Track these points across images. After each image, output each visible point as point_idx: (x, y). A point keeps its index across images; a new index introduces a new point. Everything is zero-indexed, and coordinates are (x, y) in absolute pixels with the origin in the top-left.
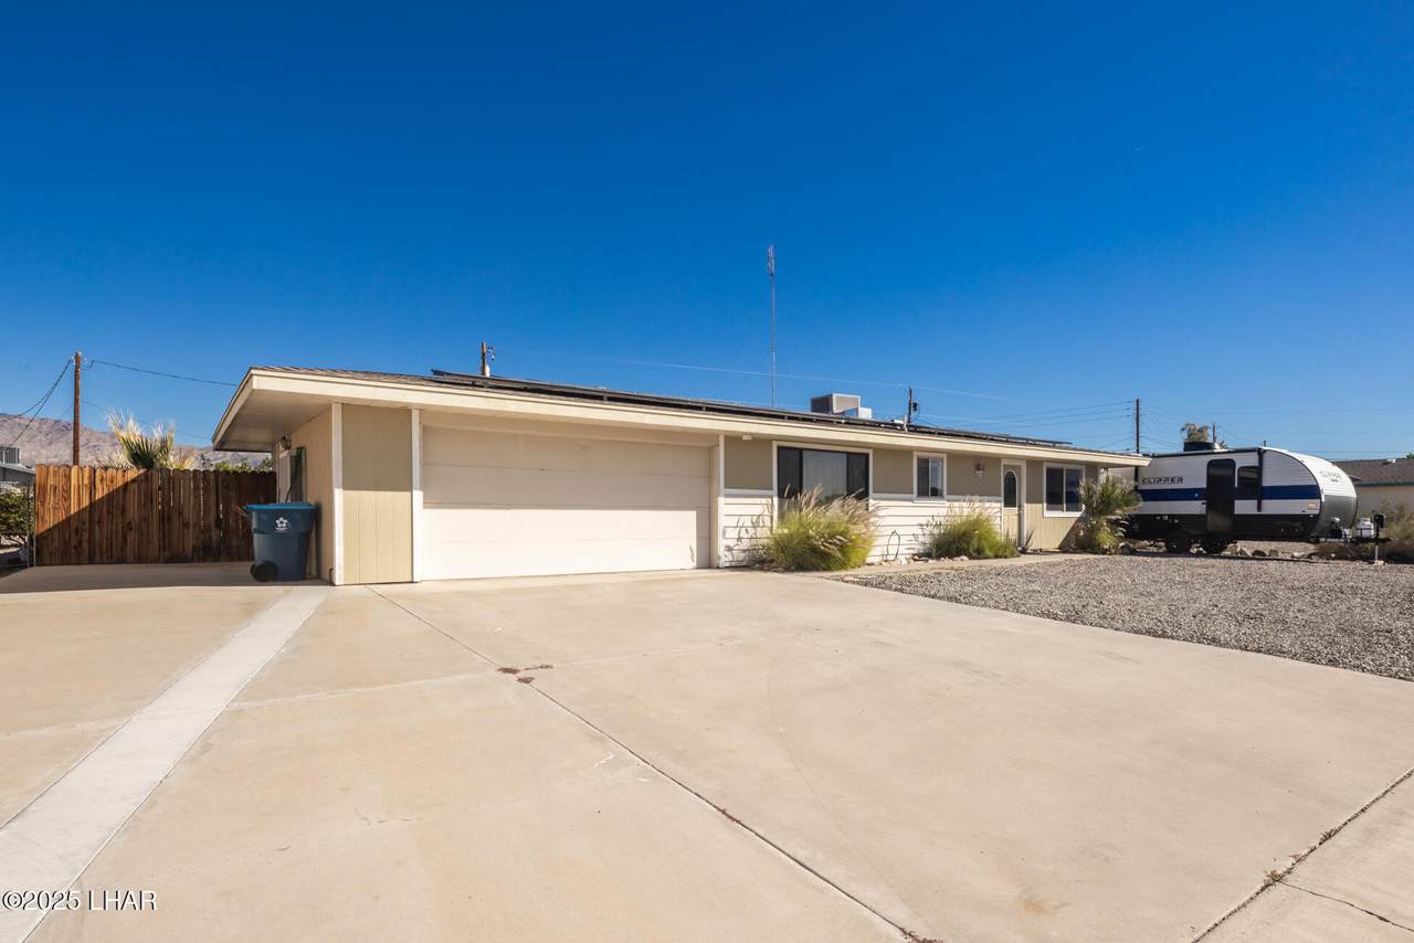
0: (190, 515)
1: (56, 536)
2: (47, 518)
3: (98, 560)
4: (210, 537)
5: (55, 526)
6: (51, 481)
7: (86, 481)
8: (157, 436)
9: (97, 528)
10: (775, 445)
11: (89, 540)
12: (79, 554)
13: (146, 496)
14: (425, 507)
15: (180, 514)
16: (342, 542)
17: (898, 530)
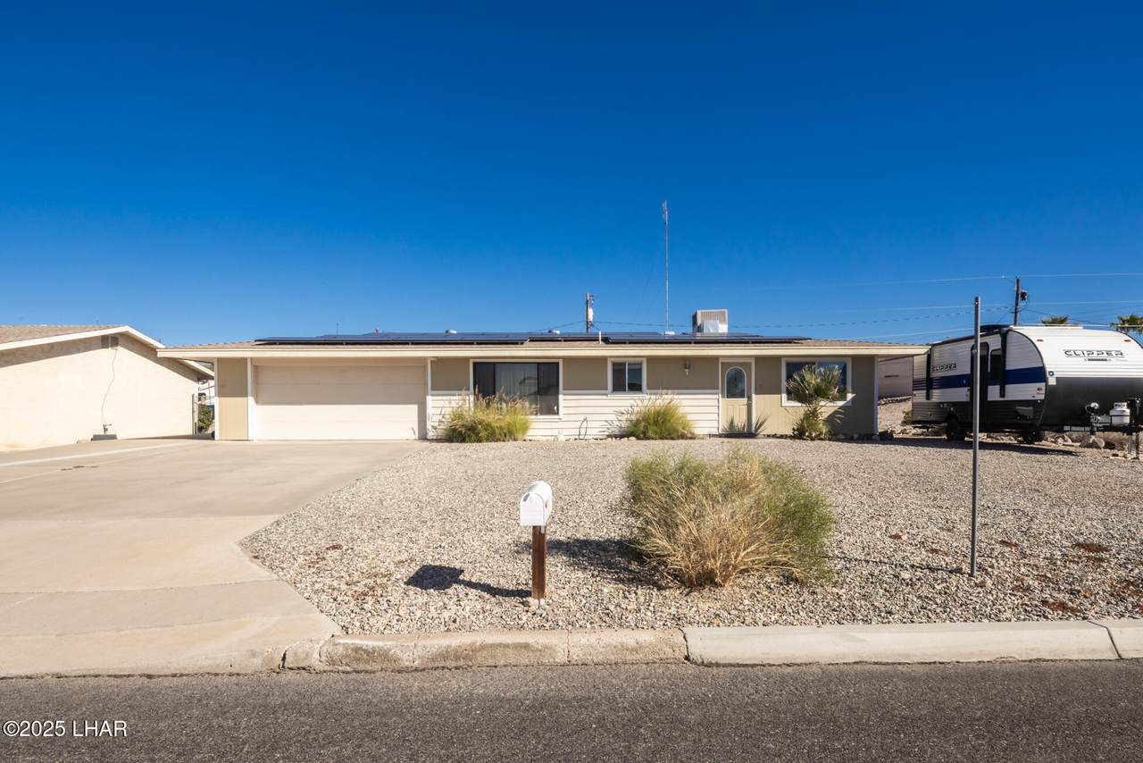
10: (471, 361)
14: (255, 404)
17: (589, 417)
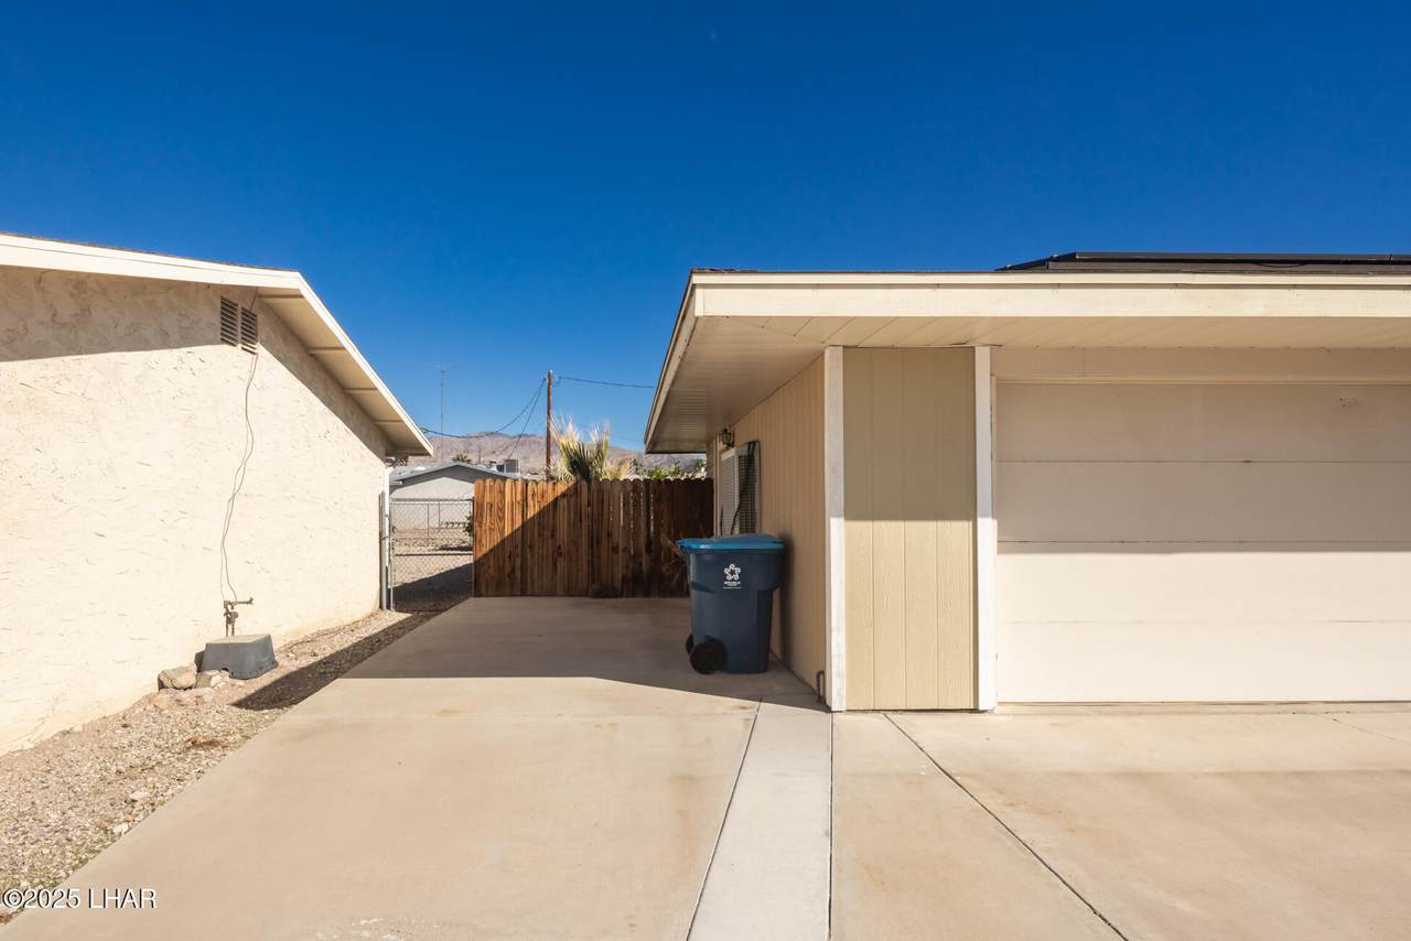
0: (619, 538)
1: (492, 559)
2: (484, 541)
3: (529, 591)
4: (641, 564)
5: (491, 550)
6: (487, 499)
7: (519, 498)
8: (594, 439)
9: (528, 550)
11: (522, 568)
12: (512, 584)
13: (575, 513)
14: (1000, 551)
15: (609, 535)
16: (843, 627)
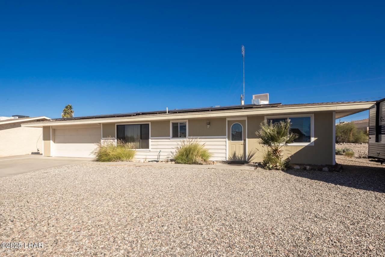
10: (116, 124)
17: (162, 150)
